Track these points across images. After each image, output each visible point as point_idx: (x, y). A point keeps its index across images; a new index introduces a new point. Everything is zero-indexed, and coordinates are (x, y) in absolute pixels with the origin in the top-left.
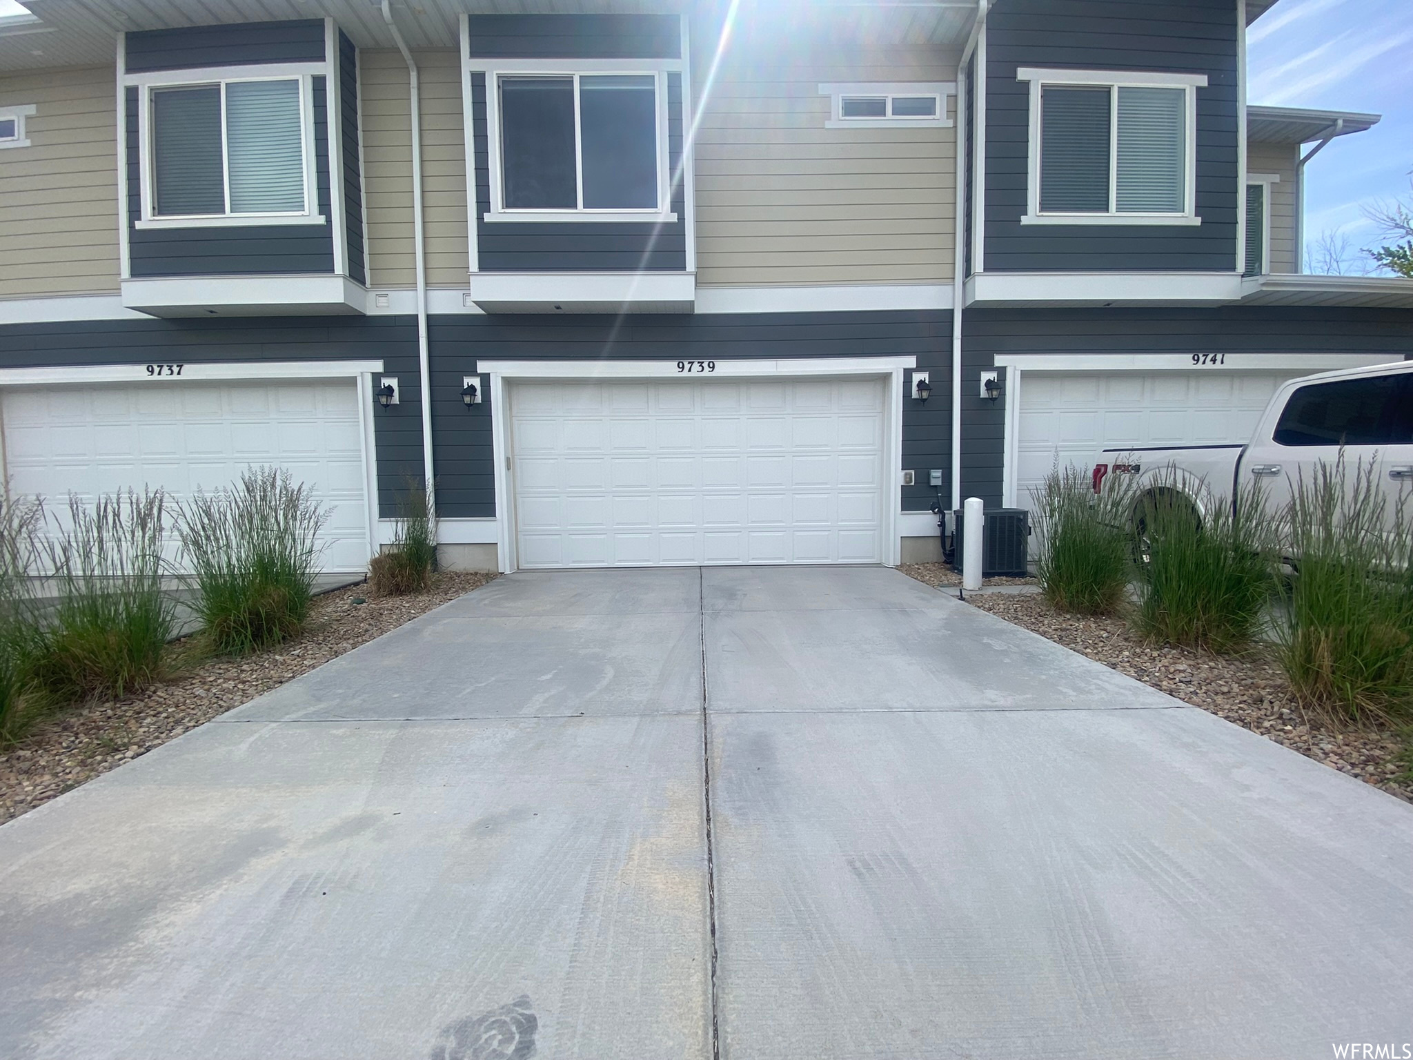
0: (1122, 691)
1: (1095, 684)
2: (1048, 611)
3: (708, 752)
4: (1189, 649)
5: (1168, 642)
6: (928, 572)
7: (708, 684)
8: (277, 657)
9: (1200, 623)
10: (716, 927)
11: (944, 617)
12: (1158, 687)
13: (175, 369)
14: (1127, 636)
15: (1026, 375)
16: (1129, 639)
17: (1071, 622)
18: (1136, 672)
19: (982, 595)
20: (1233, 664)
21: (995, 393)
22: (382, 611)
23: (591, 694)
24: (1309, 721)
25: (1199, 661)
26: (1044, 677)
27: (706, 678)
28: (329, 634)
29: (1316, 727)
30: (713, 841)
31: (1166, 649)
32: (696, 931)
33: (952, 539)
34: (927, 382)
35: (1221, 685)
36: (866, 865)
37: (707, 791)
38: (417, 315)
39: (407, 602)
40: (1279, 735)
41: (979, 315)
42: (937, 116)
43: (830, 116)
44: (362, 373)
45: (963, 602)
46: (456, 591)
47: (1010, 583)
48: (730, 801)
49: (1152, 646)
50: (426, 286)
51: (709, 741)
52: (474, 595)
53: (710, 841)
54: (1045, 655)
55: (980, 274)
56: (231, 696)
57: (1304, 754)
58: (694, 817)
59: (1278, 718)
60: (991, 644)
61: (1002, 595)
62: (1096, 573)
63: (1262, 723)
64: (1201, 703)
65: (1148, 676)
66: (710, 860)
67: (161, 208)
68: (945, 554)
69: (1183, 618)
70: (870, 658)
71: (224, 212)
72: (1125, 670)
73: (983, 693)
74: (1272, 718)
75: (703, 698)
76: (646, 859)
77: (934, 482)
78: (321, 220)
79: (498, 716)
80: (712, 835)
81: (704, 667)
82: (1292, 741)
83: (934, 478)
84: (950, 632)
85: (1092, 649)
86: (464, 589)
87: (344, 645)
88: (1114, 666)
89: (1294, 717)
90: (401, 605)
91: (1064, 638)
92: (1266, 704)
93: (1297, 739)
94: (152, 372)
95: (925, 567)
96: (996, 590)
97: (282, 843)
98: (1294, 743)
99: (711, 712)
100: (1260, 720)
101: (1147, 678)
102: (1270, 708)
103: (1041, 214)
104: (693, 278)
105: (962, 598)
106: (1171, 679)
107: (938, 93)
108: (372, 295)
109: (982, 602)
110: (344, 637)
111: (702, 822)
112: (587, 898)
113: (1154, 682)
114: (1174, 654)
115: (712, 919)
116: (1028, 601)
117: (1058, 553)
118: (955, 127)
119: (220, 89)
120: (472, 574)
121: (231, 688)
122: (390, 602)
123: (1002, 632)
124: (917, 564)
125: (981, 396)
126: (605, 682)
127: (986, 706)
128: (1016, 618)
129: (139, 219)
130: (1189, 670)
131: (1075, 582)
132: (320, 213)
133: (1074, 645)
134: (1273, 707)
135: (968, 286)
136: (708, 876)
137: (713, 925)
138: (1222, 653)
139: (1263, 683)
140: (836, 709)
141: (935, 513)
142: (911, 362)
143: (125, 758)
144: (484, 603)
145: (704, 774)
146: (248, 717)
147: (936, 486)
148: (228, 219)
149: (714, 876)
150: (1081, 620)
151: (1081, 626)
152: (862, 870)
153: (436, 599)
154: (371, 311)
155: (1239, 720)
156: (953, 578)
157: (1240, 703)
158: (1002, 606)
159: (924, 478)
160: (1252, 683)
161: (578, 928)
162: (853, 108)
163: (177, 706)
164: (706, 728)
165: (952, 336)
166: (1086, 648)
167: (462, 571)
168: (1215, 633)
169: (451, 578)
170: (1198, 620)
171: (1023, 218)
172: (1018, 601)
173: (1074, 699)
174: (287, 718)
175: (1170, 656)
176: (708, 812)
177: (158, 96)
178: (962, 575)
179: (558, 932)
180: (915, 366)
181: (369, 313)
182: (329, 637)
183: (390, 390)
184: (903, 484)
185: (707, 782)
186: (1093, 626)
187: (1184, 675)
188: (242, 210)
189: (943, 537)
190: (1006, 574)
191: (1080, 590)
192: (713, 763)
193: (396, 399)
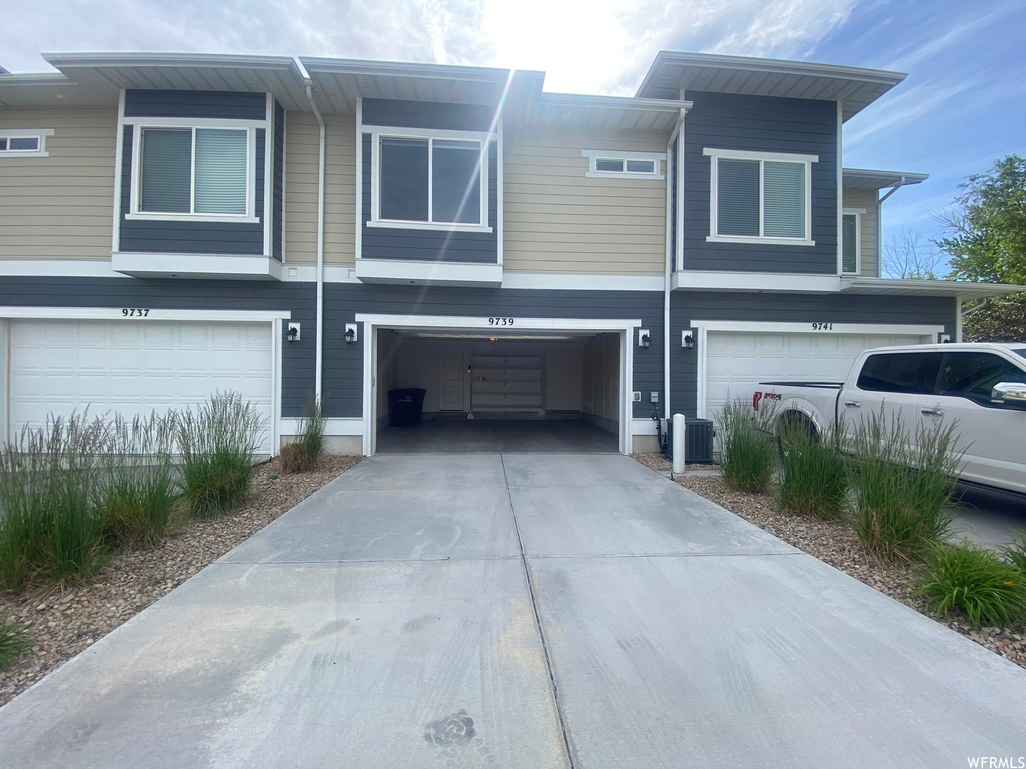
0: (767, 543)
1: (752, 539)
2: (726, 489)
3: (530, 582)
4: (807, 517)
5: (795, 512)
6: (651, 459)
7: (522, 538)
8: (235, 519)
9: (812, 501)
10: (553, 675)
11: (662, 493)
12: (788, 541)
13: (144, 312)
14: (772, 508)
15: (710, 333)
16: (774, 510)
17: (739, 498)
18: (776, 531)
19: (685, 477)
20: (832, 526)
21: (691, 345)
22: (291, 485)
23: (450, 546)
24: (869, 562)
25: (813, 525)
26: (722, 535)
27: (520, 535)
28: (262, 502)
29: (872, 566)
30: (543, 632)
31: (794, 517)
32: (543, 677)
33: (666, 437)
34: (648, 336)
35: (823, 540)
36: (628, 644)
37: (534, 604)
38: (317, 283)
39: (307, 478)
40: (852, 571)
41: (679, 295)
42: (655, 173)
43: (589, 169)
44: (276, 319)
45: (673, 482)
46: (337, 470)
47: (702, 469)
48: (548, 610)
49: (786, 514)
50: (324, 264)
51: (529, 575)
52: (351, 473)
53: (541, 632)
54: (723, 520)
55: (681, 271)
56: (217, 546)
57: (863, 582)
58: (530, 619)
59: (852, 561)
60: (691, 512)
61: (698, 477)
62: (754, 467)
63: (843, 563)
64: (811, 551)
65: (782, 534)
66: (543, 642)
67: (144, 206)
68: (661, 447)
69: (803, 498)
70: (618, 521)
71: (189, 211)
72: (769, 530)
73: (687, 544)
74: (849, 560)
75: (520, 548)
76: (508, 642)
77: (653, 400)
78: (257, 220)
79: (397, 560)
80: (542, 629)
81: (517, 527)
82: (858, 574)
83: (653, 397)
84: (666, 504)
85: (751, 516)
86: (341, 468)
87: (275, 510)
88: (763, 527)
89: (861, 560)
90: (303, 480)
91: (735, 509)
92: (846, 553)
93: (861, 573)
94: (127, 313)
95: (649, 456)
96: (693, 473)
97: (297, 637)
98: (859, 576)
99: (527, 557)
100: (842, 562)
101: (782, 535)
102: (848, 555)
103: (718, 236)
104: (502, 267)
105: (672, 479)
106: (796, 536)
107: (656, 159)
108: (286, 268)
109: (685, 482)
110: (273, 504)
111: (535, 622)
112: (482, 663)
113: (786, 538)
114: (799, 520)
115: (550, 671)
116: (713, 482)
117: (731, 453)
118: (666, 180)
119: (191, 132)
120: (344, 456)
121: (213, 540)
122: (295, 478)
123: (698, 504)
124: (643, 453)
125: (682, 346)
126: (457, 537)
127: (689, 553)
128: (706, 494)
129: (129, 212)
130: (806, 531)
131: (741, 472)
132: (256, 216)
133: (740, 513)
134: (850, 554)
135: (674, 277)
136: (544, 651)
137: (551, 675)
138: (826, 520)
139: (846, 539)
140: (602, 555)
141: (654, 420)
142: (638, 323)
143: (167, 588)
144: (360, 479)
145: (531, 595)
146: (236, 560)
147: (654, 403)
148: (192, 216)
149: (547, 650)
150: (745, 496)
151: (746, 500)
152: (626, 646)
153: (325, 475)
154: (285, 278)
155: (831, 562)
156: (667, 464)
157: (833, 551)
158: (697, 485)
159: (647, 397)
160: (841, 539)
161: (481, 678)
162: (603, 165)
163: (184, 553)
164: (526, 567)
165: (664, 308)
166: (747, 515)
167: (337, 454)
168: (821, 507)
169: (330, 459)
170: (812, 499)
171: (707, 237)
172: (707, 482)
173: (739, 548)
174: (262, 561)
175: (796, 521)
176: (537, 617)
177: (147, 133)
178: (672, 462)
179: (471, 680)
180: (641, 326)
181: (283, 280)
182: (263, 504)
183: (294, 331)
184: (634, 400)
185: (533, 599)
186: (753, 500)
187: (802, 533)
188: (200, 211)
189: (659, 435)
190: (700, 463)
191: (744, 477)
192: (535, 588)
193: (298, 337)
